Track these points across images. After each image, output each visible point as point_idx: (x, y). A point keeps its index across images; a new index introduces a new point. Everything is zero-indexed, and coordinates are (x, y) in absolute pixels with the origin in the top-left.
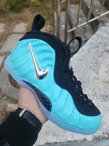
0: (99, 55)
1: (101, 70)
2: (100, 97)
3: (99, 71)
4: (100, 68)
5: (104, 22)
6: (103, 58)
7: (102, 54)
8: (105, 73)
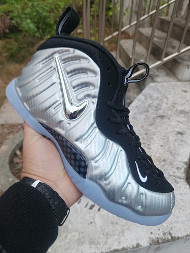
0: (149, 123)
1: (153, 144)
3: (152, 146)
4: (152, 142)
5: (153, 76)
6: (155, 127)
7: (154, 122)
8: (160, 147)
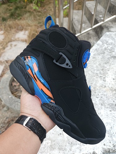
1: (108, 77)
2: (109, 107)
5: (108, 27)
